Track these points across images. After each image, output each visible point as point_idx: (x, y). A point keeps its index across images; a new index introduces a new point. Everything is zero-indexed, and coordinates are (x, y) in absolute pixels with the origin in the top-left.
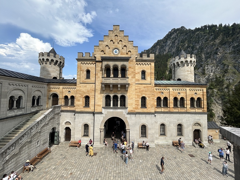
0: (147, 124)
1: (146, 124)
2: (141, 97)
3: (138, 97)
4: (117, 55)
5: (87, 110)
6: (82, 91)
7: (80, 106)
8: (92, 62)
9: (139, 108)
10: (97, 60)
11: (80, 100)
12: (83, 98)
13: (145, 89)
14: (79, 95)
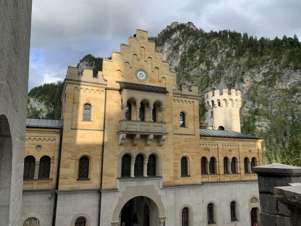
0: (191, 204)
1: (190, 206)
2: (181, 157)
3: (177, 157)
4: (143, 81)
5: (84, 185)
6: (74, 145)
7: (70, 178)
8: (97, 88)
9: (178, 177)
10: (109, 86)
11: (69, 165)
12: (76, 160)
13: (187, 143)
14: (68, 154)
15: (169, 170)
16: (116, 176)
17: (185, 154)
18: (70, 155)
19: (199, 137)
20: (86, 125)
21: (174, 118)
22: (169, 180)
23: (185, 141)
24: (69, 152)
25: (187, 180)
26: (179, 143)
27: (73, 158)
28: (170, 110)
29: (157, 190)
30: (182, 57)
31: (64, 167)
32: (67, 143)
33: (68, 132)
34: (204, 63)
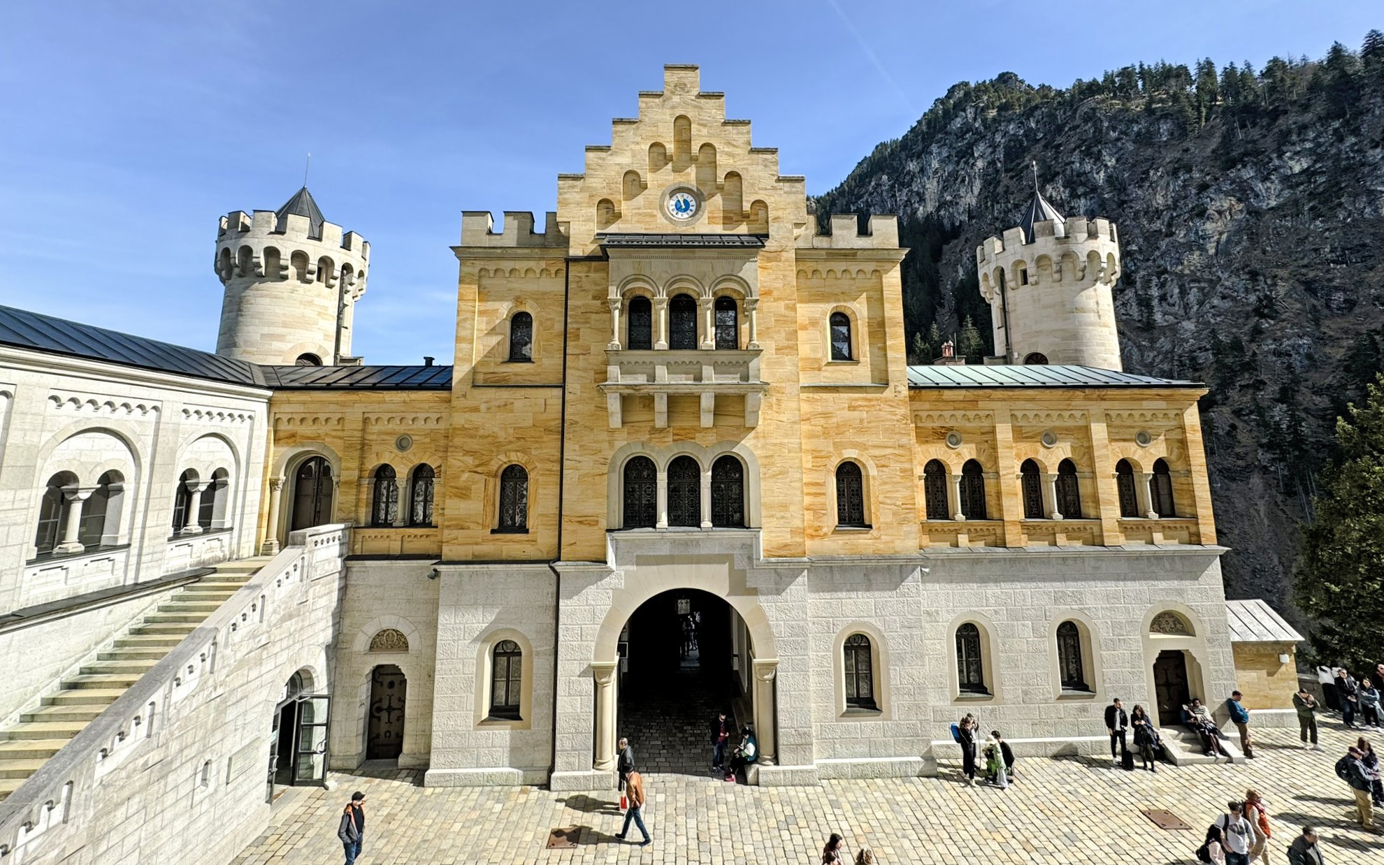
1: (874, 629)
2: (835, 462)
3: (821, 461)
4: (687, 222)
5: (512, 544)
6: (481, 432)
7: (472, 526)
8: (543, 264)
9: (825, 530)
10: (574, 251)
11: (470, 489)
12: (489, 474)
13: (856, 414)
14: (465, 458)
15: (784, 506)
16: (604, 524)
17: (850, 454)
18: (470, 460)
19: (905, 392)
20: (516, 374)
21: (801, 335)
22: (787, 538)
23: (852, 408)
24: (467, 453)
25: (860, 542)
26: (826, 415)
27: (479, 470)
28: (787, 307)
29: (744, 571)
30: (984, 175)
31: (456, 496)
32: (463, 429)
33: (464, 396)
34: (1060, 181)
